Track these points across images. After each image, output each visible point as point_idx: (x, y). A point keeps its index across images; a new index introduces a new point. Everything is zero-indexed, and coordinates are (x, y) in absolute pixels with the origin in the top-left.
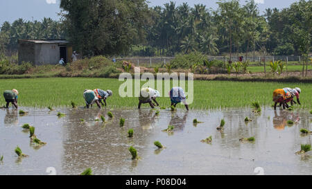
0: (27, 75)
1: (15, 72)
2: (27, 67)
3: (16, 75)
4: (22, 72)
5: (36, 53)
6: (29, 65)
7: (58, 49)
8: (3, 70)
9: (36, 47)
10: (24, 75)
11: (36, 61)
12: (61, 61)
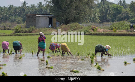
0: (33, 34)
1: (26, 32)
2: (33, 29)
3: (26, 34)
4: (31, 32)
5: (37, 21)
6: (34, 28)
7: (48, 19)
8: (19, 31)
9: (37, 18)
10: (31, 34)
11: (37, 26)
12: (50, 26)
